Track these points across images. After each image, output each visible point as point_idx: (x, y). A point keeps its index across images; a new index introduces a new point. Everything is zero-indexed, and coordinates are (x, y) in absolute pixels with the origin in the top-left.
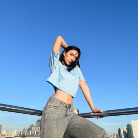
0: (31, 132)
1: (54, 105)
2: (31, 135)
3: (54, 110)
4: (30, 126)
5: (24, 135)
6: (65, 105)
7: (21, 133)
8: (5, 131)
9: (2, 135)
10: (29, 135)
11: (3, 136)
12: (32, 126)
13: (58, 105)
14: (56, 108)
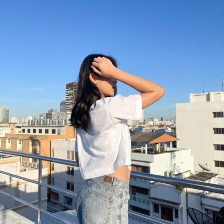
2: (43, 125)
4: (49, 111)
7: (29, 122)
8: (14, 118)
9: (10, 123)
10: (40, 125)
11: (12, 125)
12: (51, 111)
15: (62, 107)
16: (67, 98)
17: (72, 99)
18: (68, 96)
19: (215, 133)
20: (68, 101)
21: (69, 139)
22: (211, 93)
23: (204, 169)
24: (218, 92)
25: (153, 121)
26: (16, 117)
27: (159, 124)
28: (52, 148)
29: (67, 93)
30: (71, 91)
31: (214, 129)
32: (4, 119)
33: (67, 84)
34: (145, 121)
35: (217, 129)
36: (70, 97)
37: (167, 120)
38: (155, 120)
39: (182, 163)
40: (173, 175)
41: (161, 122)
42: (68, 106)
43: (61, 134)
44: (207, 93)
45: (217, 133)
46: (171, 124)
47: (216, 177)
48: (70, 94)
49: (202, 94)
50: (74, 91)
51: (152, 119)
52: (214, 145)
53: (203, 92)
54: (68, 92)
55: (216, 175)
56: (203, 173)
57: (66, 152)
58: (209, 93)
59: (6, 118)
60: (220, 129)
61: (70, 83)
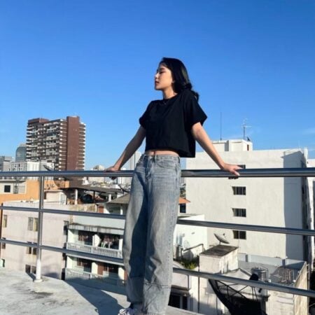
12: (2, 159)
15: (19, 155)
16: (28, 140)
17: (36, 143)
18: (30, 139)
19: (235, 194)
20: (30, 146)
21: (32, 200)
22: (231, 141)
23: (221, 240)
24: (239, 141)
28: (4, 213)
29: (29, 134)
30: (35, 132)
31: (234, 188)
33: (29, 121)
35: (238, 188)
36: (33, 140)
39: (193, 233)
40: (182, 249)
42: (30, 153)
43: (19, 193)
44: (225, 141)
45: (238, 194)
47: (236, 251)
48: (33, 136)
49: (220, 142)
50: (39, 132)
52: (233, 209)
53: (221, 139)
54: (30, 132)
55: (236, 248)
56: (219, 246)
57: (27, 220)
58: (228, 142)
60: (241, 188)
61: (34, 120)
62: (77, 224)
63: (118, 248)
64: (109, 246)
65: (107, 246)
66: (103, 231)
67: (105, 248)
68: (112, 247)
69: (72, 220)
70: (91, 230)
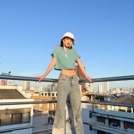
0: (54, 87)
1: (62, 79)
2: (55, 91)
3: (63, 81)
5: (49, 90)
6: (69, 77)
7: (46, 89)
8: (32, 87)
9: (30, 91)
11: (32, 92)
13: (64, 78)
14: (64, 80)
25: (116, 90)
26: (33, 87)
27: (120, 93)
32: (27, 88)
34: (110, 90)
37: (125, 90)
38: (117, 90)
41: (121, 91)
46: (128, 93)
51: (115, 89)
59: (28, 88)
62: (96, 113)
63: (120, 128)
64: (115, 125)
65: (113, 125)
66: (111, 117)
67: (112, 127)
68: (116, 126)
69: (93, 110)
70: (104, 116)
